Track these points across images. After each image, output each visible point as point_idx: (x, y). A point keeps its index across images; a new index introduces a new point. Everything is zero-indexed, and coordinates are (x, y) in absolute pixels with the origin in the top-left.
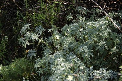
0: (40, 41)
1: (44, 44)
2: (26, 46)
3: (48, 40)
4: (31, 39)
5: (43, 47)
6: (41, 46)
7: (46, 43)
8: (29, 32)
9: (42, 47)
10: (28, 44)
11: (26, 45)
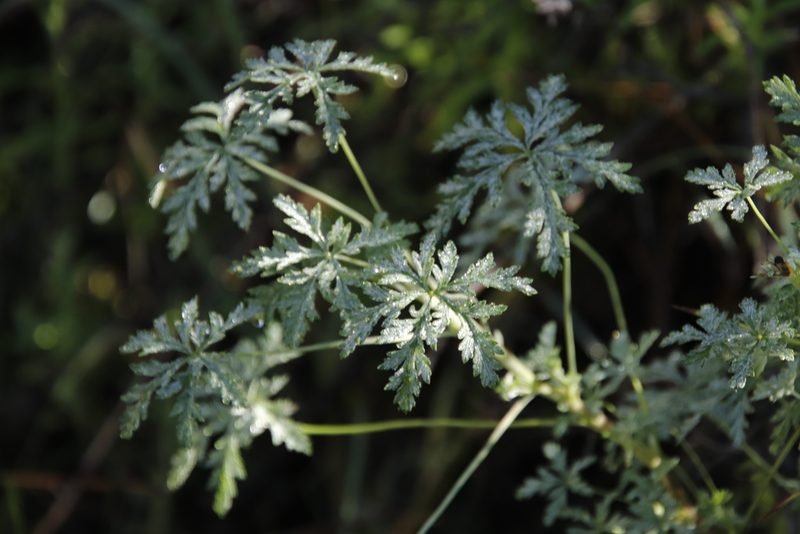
0: (519, 381)
1: (579, 440)
2: (232, 470)
3: (665, 369)
4: (353, 336)
5: (574, 499)
6: (529, 488)
7: (622, 432)
8: (330, 216)
9: (540, 501)
10: (281, 433)
11: (231, 446)
